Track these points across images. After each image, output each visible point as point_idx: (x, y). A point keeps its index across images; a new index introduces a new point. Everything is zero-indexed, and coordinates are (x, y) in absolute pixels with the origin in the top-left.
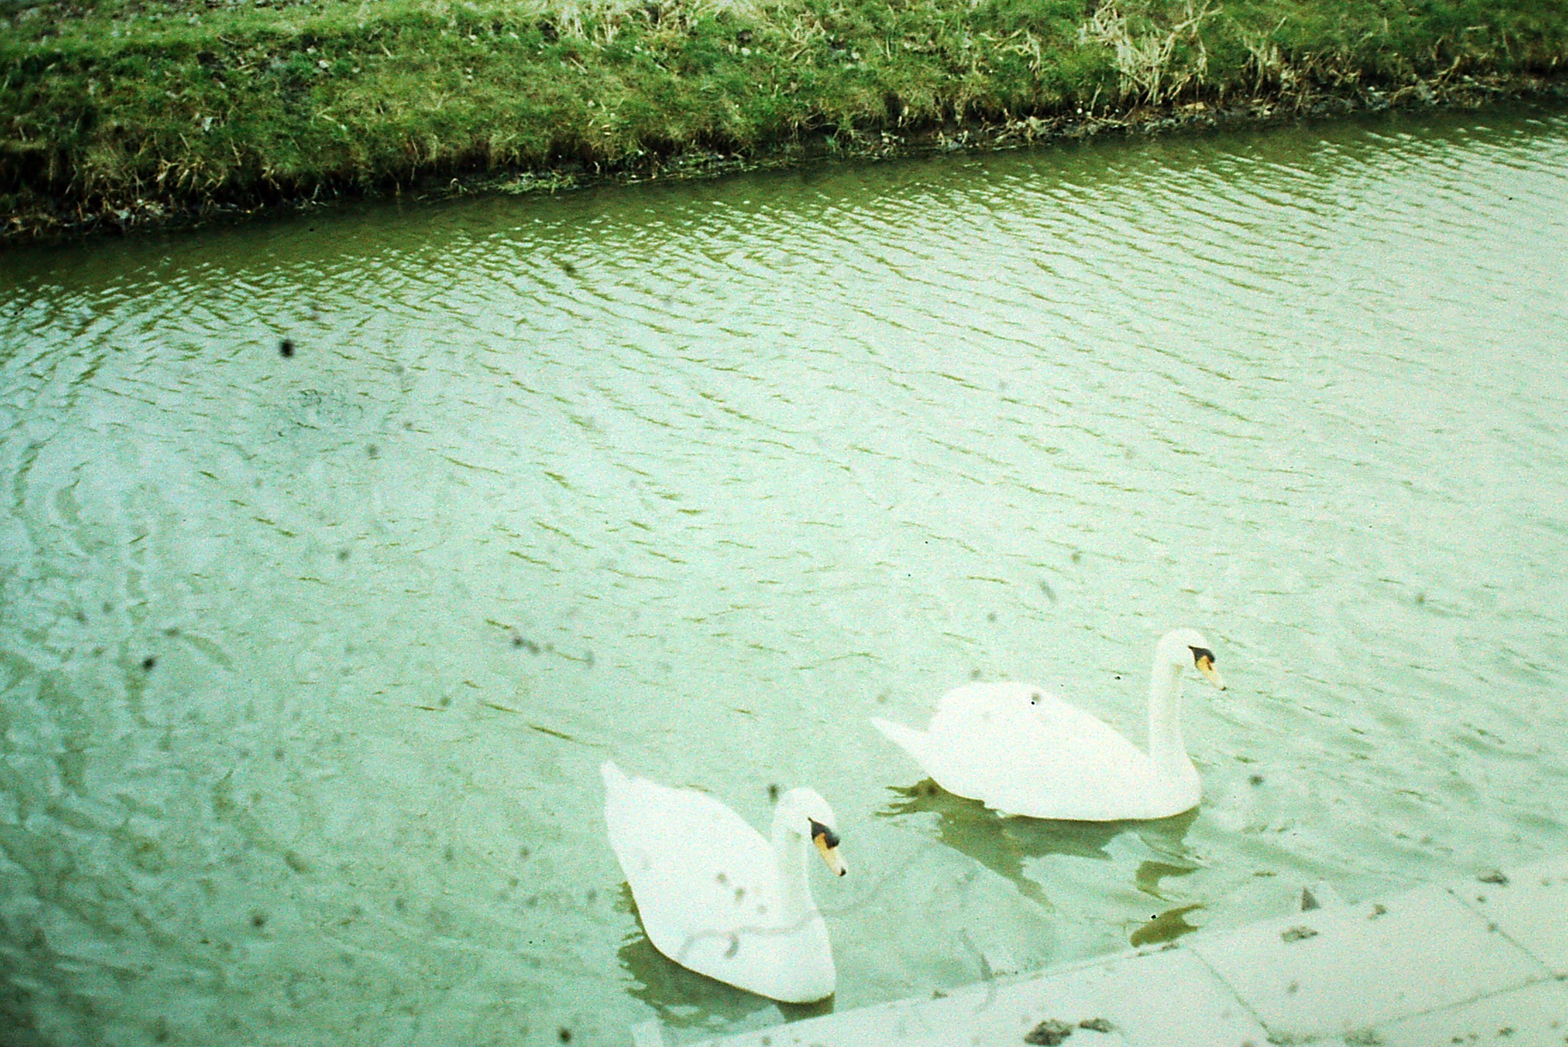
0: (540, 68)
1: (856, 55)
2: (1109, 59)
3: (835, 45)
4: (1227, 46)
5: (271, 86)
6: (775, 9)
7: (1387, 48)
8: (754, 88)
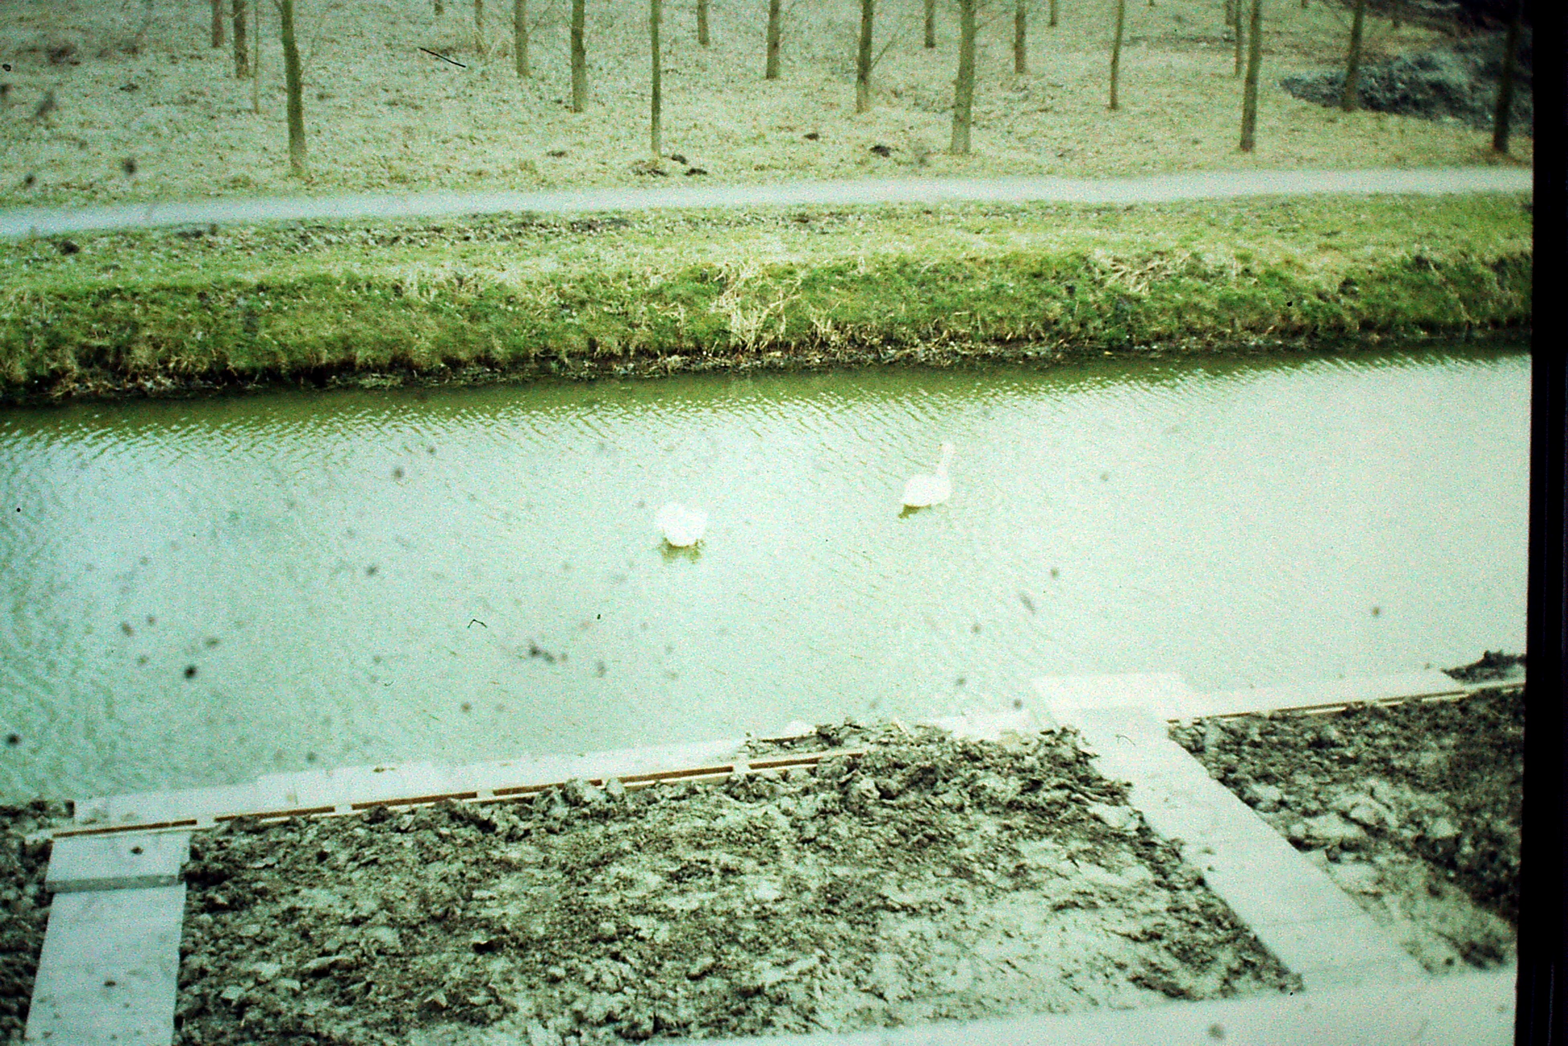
0: (390, 313)
1: (574, 314)
2: (725, 324)
3: (564, 306)
4: (800, 319)
5: (236, 315)
6: (531, 283)
7: (902, 324)
8: (511, 332)
